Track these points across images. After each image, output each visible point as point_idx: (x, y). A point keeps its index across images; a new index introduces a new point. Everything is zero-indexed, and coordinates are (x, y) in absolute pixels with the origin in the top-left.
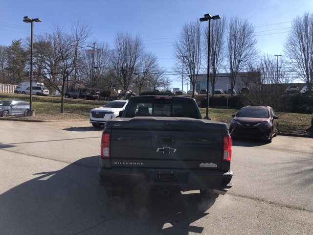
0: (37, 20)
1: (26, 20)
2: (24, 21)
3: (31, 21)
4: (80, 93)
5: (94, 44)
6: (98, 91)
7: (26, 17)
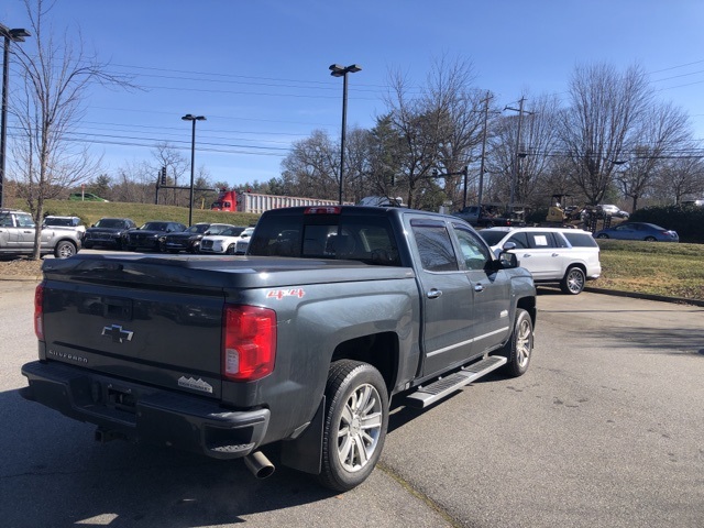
0: (353, 69)
1: (336, 71)
2: (332, 74)
3: (343, 72)
4: (481, 215)
5: (521, 101)
6: (520, 209)
7: (332, 67)
